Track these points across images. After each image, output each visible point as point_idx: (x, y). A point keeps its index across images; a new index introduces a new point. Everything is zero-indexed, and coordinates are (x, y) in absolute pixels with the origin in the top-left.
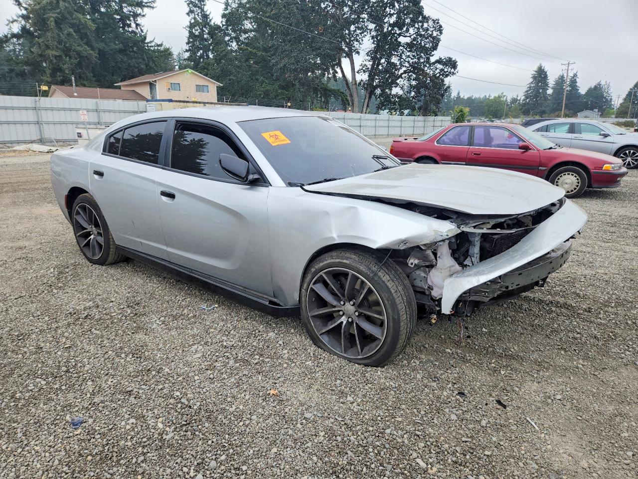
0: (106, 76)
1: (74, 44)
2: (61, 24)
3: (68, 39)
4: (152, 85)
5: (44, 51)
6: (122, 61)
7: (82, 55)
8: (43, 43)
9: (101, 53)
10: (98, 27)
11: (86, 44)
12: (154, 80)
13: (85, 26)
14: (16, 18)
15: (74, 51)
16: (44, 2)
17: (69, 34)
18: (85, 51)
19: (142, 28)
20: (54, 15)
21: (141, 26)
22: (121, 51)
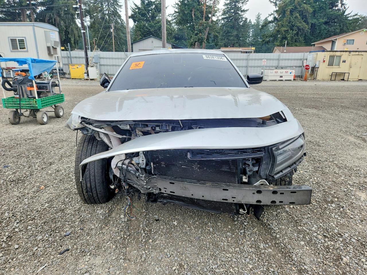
0: (312, 39)
1: (297, 22)
2: (293, 12)
3: (294, 20)
4: (333, 42)
5: (280, 28)
6: (325, 29)
7: (300, 28)
8: (281, 24)
9: (313, 26)
10: (315, 10)
11: (305, 21)
12: (335, 39)
13: (307, 11)
14: (273, 13)
15: (296, 26)
16: (287, 1)
17: (296, 17)
18: (302, 26)
19: (345, 6)
20: (290, 8)
21: (344, 5)
22: (326, 23)
